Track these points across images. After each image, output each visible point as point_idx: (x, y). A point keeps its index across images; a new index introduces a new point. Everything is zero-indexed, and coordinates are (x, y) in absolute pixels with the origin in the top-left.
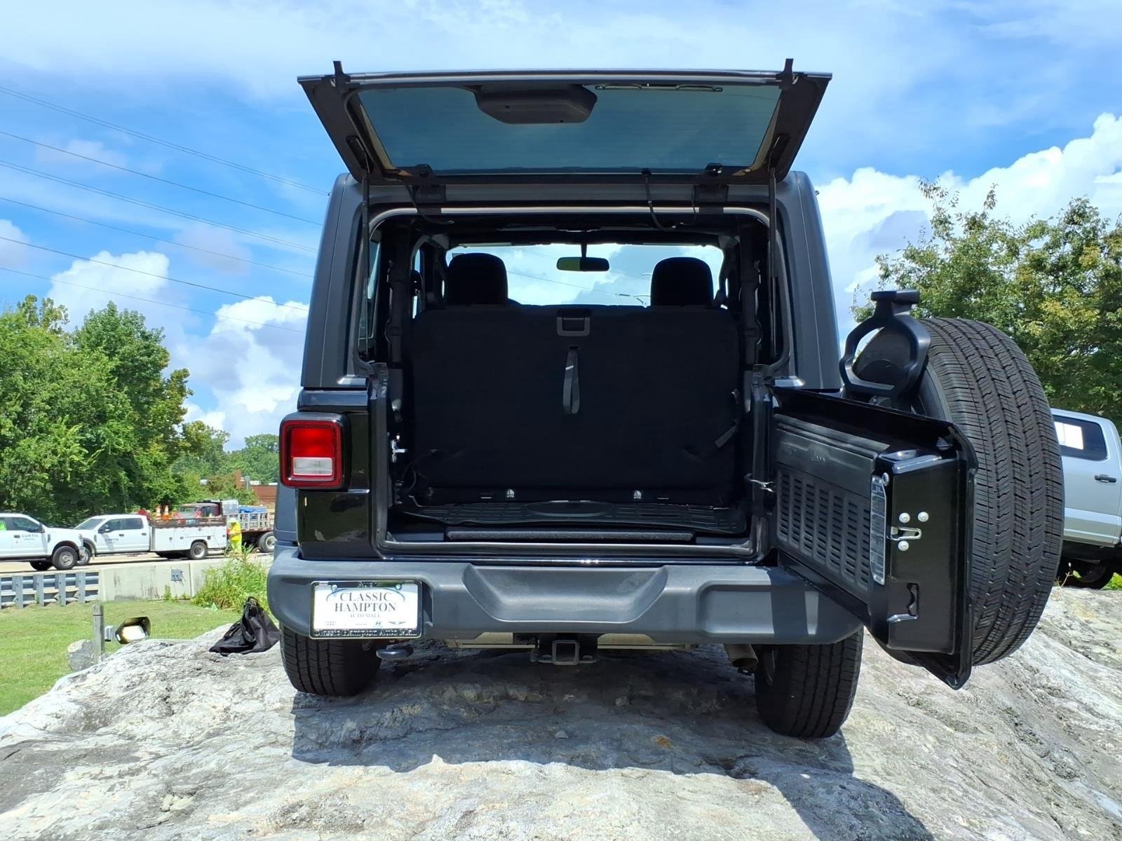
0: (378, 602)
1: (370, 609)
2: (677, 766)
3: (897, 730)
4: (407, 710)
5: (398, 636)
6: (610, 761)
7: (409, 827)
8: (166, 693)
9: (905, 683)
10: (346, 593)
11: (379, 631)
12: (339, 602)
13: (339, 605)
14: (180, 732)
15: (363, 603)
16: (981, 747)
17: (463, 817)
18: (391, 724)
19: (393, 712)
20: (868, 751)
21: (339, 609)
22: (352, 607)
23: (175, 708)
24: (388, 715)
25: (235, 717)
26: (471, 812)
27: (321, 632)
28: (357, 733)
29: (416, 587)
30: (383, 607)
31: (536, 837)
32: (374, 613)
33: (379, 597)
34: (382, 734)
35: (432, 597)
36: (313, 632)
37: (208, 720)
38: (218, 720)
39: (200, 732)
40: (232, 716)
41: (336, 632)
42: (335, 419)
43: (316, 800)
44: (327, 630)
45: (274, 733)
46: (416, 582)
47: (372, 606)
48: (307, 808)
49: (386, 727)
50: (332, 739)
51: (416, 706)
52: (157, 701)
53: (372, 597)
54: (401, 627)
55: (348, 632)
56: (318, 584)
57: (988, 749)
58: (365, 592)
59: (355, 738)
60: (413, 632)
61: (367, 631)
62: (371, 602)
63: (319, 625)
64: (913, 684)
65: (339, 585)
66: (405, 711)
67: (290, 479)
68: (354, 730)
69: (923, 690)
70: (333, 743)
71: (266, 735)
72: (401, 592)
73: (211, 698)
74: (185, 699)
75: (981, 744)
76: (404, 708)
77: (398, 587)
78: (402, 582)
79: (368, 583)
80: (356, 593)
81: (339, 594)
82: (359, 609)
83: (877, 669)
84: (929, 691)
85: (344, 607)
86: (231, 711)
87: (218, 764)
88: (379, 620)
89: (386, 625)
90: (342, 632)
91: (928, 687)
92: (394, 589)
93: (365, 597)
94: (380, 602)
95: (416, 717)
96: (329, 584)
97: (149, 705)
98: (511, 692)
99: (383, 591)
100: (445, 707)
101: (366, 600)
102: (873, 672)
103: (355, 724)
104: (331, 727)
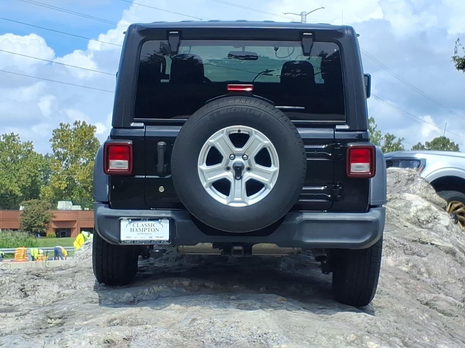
0: (151, 227)
1: (147, 231)
2: (290, 309)
3: (407, 309)
4: (156, 288)
5: (160, 243)
6: (257, 306)
7: (168, 324)
8: (22, 287)
9: (422, 295)
10: (136, 223)
11: (151, 241)
12: (132, 227)
13: (132, 229)
14: (37, 302)
15: (144, 228)
16: (456, 323)
17: (192, 321)
18: (149, 294)
19: (149, 289)
20: (389, 315)
21: (132, 231)
22: (138, 230)
23: (28, 293)
24: (147, 290)
25: (64, 295)
26: (195, 319)
27: (124, 241)
28: (132, 298)
29: (168, 221)
30: (153, 230)
31: (226, 322)
32: (148, 233)
33: (151, 225)
34: (144, 299)
35: (176, 225)
36: (120, 241)
37: (51, 296)
38: (55, 296)
39: (48, 301)
40: (62, 295)
41: (131, 241)
42: (130, 142)
43: (123, 317)
44: (127, 240)
45: (91, 298)
46: (168, 218)
47: (148, 230)
48: (119, 320)
49: (146, 295)
50: (120, 300)
51: (160, 287)
52: (18, 291)
53: (148, 225)
54: (161, 239)
55: (137, 241)
56: (122, 219)
57: (460, 324)
58: (144, 223)
59: (131, 300)
60: (167, 241)
61: (145, 241)
62: (147, 228)
63: (123, 238)
64: (427, 295)
65: (132, 220)
66: (155, 289)
67: (108, 170)
68: (130, 297)
69: (432, 298)
70: (120, 302)
71: (87, 299)
72: (161, 223)
73: (50, 287)
74: (34, 289)
75: (456, 322)
76: (154, 287)
77: (160, 220)
78: (162, 218)
79: (145, 219)
80: (140, 223)
81: (132, 224)
82: (142, 231)
83: (408, 288)
84: (435, 299)
85: (135, 229)
86: (61, 293)
87: (68, 308)
88: (151, 236)
89: (154, 238)
90: (134, 241)
91: (435, 297)
92: (157, 221)
93: (144, 225)
94: (151, 228)
95: (161, 291)
96: (128, 219)
97: (14, 292)
98: (206, 284)
99: (153, 222)
100: (175, 288)
101: (145, 227)
102: (405, 289)
103: (130, 294)
104: (119, 295)
